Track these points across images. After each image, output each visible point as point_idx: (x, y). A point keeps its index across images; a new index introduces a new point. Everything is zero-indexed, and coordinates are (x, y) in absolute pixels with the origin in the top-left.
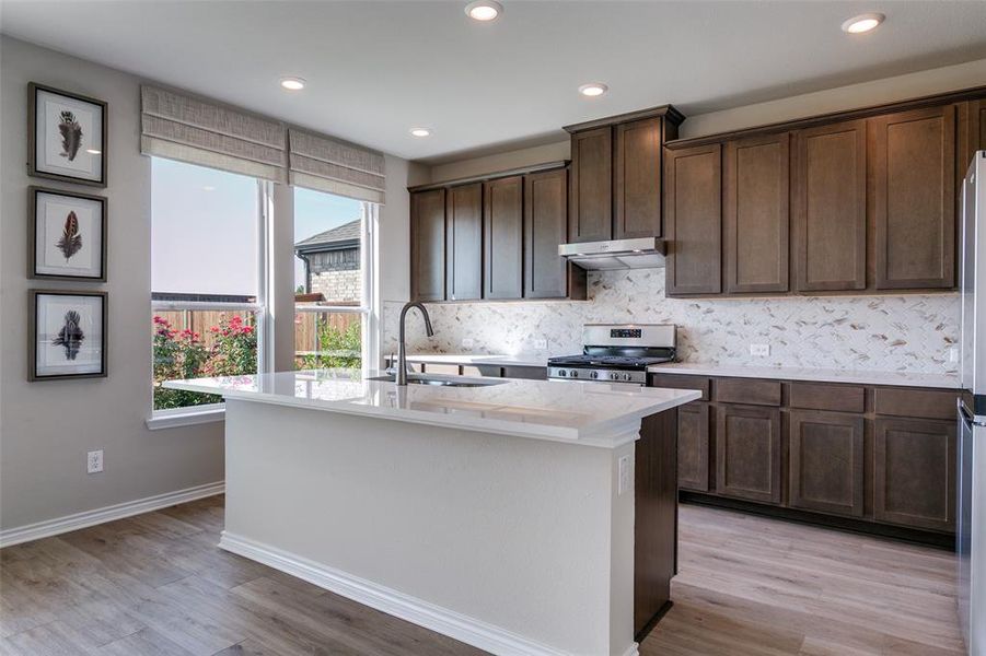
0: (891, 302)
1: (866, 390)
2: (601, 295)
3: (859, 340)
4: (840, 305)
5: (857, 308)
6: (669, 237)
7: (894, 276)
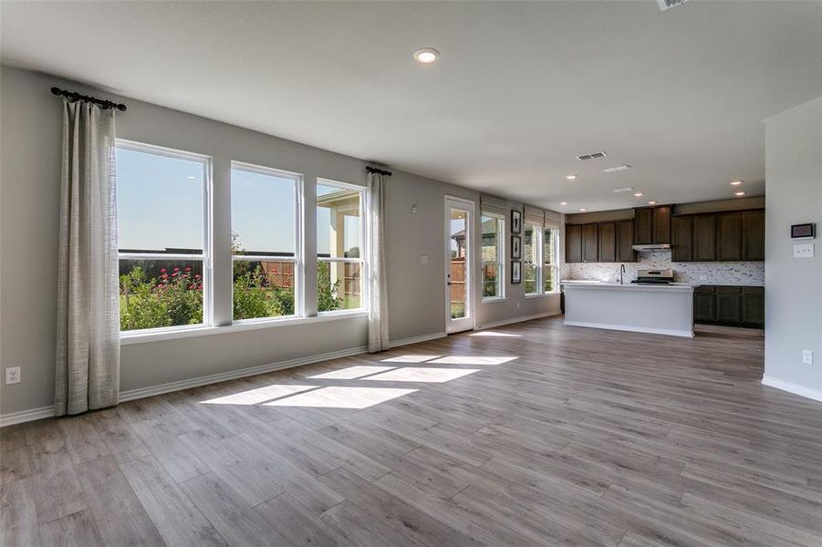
0: (748, 264)
1: (741, 288)
2: (643, 261)
3: (738, 275)
4: (731, 265)
5: (738, 266)
6: (673, 243)
7: (750, 257)
